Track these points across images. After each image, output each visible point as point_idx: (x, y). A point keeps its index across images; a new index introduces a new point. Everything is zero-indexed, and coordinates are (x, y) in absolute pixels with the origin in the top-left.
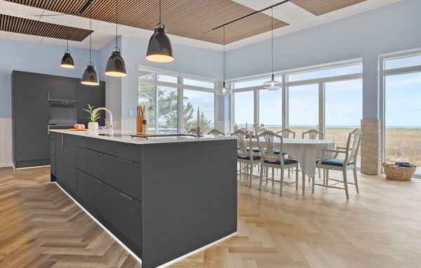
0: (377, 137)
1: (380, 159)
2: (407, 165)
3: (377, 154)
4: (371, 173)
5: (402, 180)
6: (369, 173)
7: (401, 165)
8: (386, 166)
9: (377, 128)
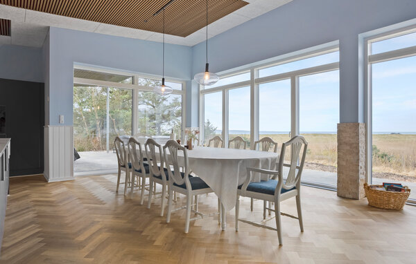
0: (357, 148)
1: (362, 177)
2: (398, 188)
3: (358, 171)
4: (351, 196)
5: (389, 210)
6: (347, 196)
7: (390, 187)
8: (368, 188)
9: (358, 135)
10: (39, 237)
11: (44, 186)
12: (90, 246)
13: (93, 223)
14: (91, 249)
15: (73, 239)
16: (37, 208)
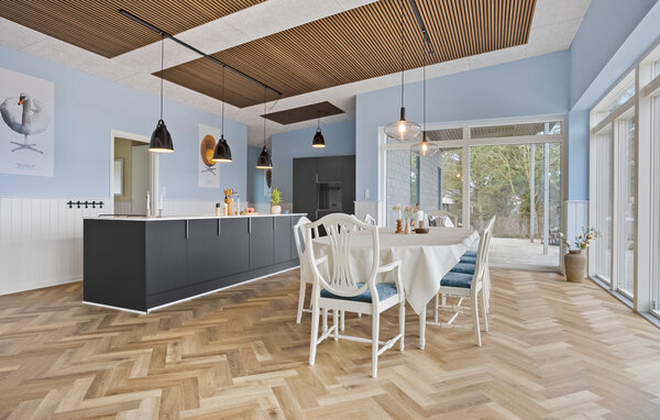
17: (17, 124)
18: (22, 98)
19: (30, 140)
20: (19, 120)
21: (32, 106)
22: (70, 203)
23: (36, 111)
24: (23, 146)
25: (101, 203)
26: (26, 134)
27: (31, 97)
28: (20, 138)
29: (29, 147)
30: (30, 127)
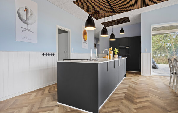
10: (125, 94)
11: (138, 76)
12: (138, 105)
13: (146, 97)
14: (138, 107)
15: (135, 100)
16: (131, 84)
17: (23, 19)
18: (25, 8)
19: (29, 27)
20: (24, 18)
21: (30, 12)
22: (43, 54)
23: (31, 15)
24: (26, 29)
25: (54, 54)
26: (27, 24)
27: (29, 9)
28: (25, 26)
29: (28, 30)
30: (29, 21)
